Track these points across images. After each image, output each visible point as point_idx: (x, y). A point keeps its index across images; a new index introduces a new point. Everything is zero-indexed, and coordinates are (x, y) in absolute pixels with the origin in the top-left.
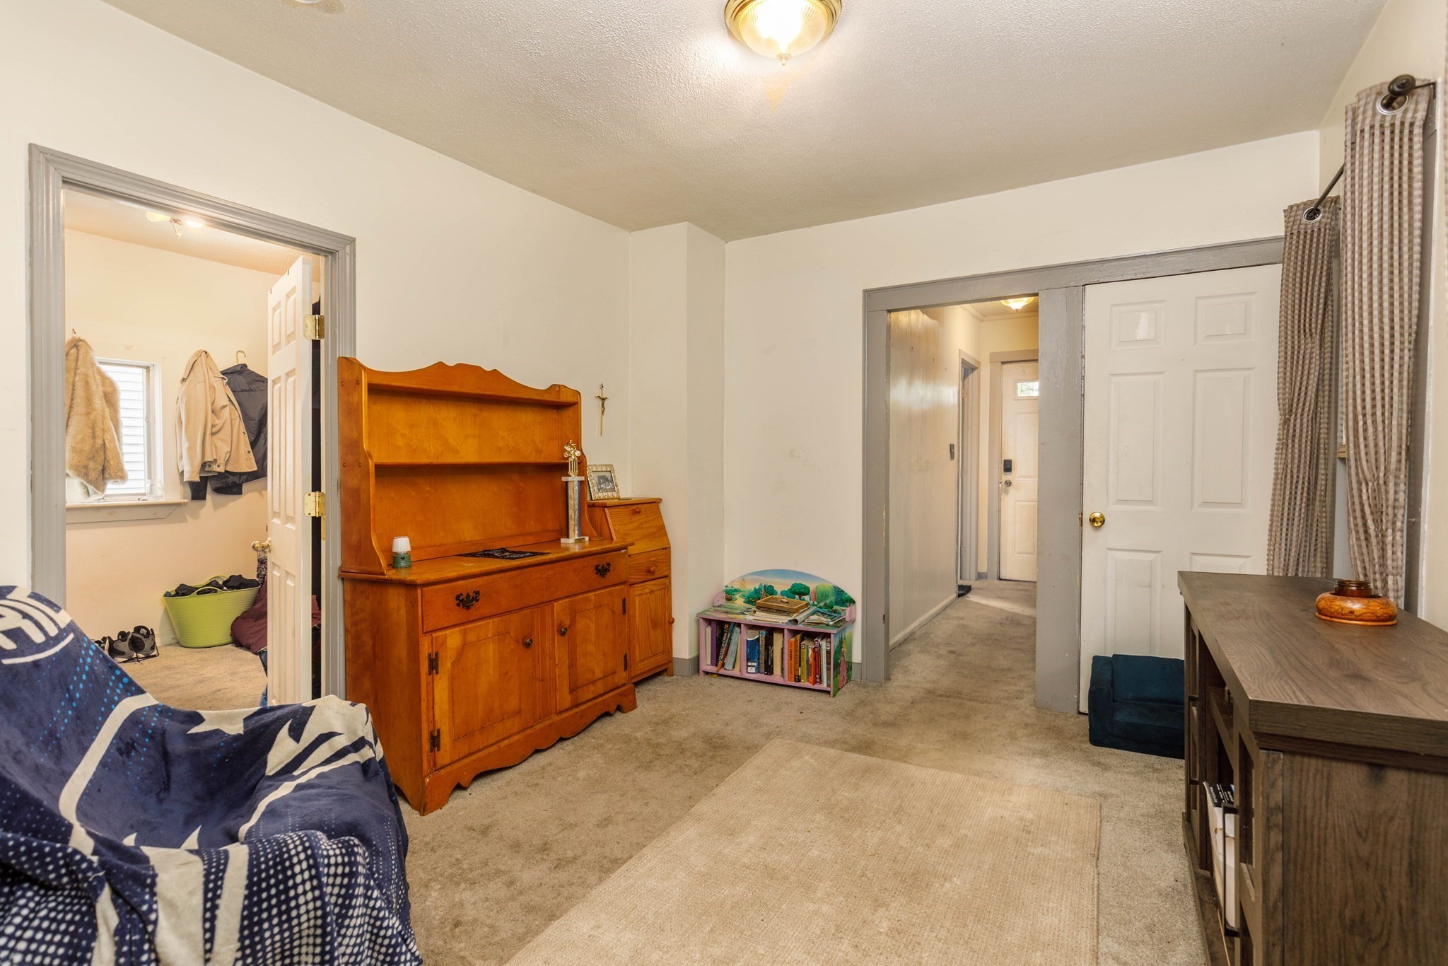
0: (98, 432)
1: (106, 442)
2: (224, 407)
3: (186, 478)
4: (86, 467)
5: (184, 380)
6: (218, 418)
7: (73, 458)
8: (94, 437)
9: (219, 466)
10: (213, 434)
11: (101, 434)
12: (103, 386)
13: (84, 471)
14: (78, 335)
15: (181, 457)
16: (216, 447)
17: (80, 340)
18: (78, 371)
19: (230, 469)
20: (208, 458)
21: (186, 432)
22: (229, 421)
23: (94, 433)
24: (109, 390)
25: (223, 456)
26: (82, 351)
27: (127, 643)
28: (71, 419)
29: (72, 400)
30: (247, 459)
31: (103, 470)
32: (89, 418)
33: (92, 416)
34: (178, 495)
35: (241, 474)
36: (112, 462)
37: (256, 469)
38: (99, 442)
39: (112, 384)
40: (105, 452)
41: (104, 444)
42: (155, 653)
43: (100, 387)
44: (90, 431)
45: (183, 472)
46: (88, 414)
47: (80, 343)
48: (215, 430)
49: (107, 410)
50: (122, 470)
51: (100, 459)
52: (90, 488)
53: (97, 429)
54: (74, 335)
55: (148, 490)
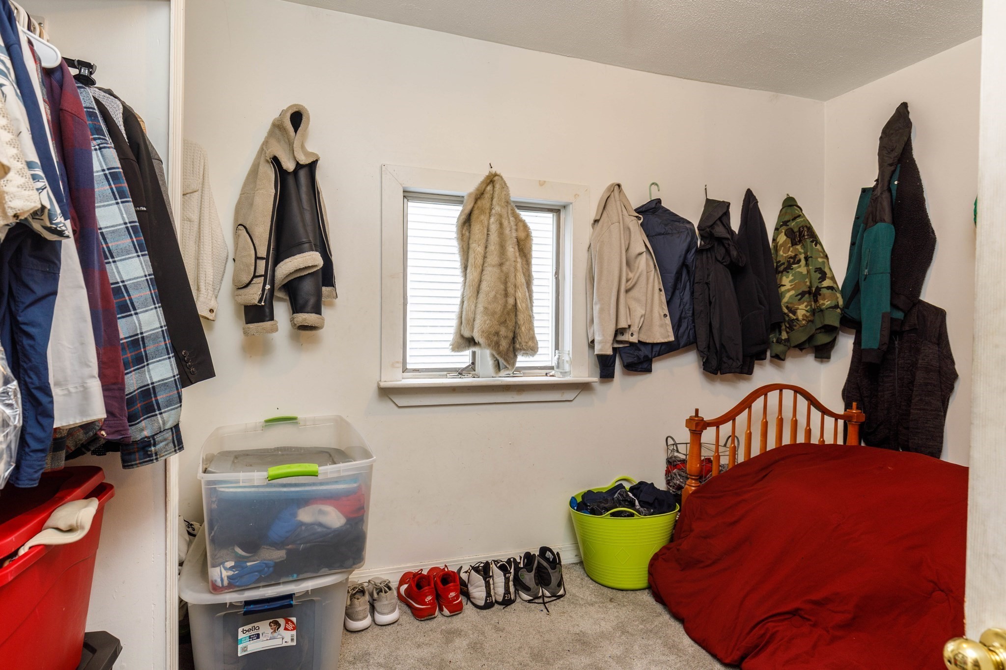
0: (511, 290)
1: (518, 302)
2: (640, 254)
3: (598, 350)
4: (497, 333)
5: (596, 221)
6: (631, 271)
7: (485, 321)
8: (506, 295)
9: (632, 335)
10: (627, 291)
11: (513, 292)
12: (517, 230)
13: (495, 339)
14: (493, 170)
15: (592, 321)
16: (629, 309)
17: (496, 175)
18: (493, 211)
19: (644, 339)
20: (623, 324)
21: (598, 289)
22: (645, 273)
23: (506, 290)
24: (522, 235)
25: (637, 321)
26: (497, 186)
27: (532, 574)
28: (485, 273)
29: (486, 247)
30: (661, 326)
31: (514, 340)
32: (502, 271)
33: (505, 268)
34: (585, 373)
35: (653, 345)
36: (523, 329)
37: (672, 338)
38: (511, 301)
39: (525, 227)
40: (516, 315)
41: (516, 303)
42: (561, 592)
43: (513, 231)
44: (502, 287)
45: (593, 342)
46: (501, 265)
47: (496, 178)
48: (630, 284)
49: (519, 260)
50: (533, 338)
51: (511, 324)
52: (501, 361)
53: (509, 284)
54: (491, 170)
55: (554, 364)
